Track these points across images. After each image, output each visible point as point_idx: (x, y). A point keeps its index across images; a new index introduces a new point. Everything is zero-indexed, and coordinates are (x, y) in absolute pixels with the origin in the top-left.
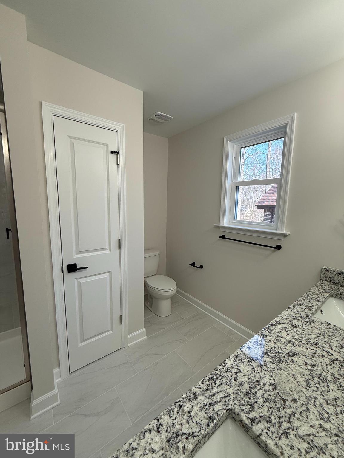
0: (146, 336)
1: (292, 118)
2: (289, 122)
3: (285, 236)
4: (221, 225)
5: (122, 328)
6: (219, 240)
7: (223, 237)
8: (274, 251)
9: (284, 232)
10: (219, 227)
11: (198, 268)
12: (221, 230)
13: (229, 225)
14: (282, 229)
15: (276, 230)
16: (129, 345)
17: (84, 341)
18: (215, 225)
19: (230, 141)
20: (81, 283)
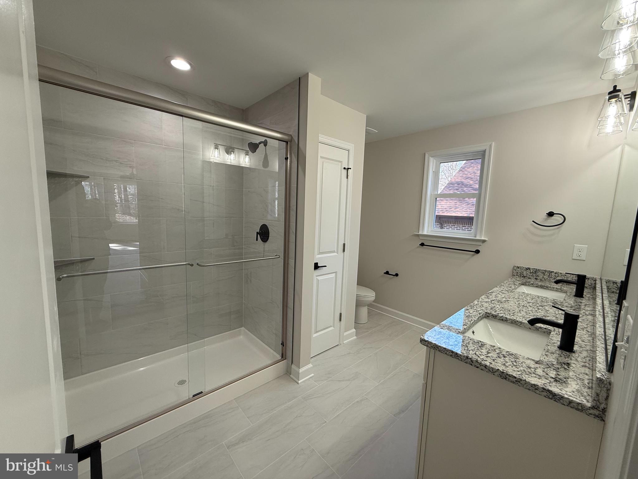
0: (356, 336)
1: (491, 146)
2: (488, 148)
3: (484, 241)
4: (420, 233)
5: (340, 325)
6: (418, 247)
7: (422, 244)
8: (473, 255)
9: (483, 238)
10: (418, 235)
11: (394, 275)
12: (421, 238)
13: (428, 233)
14: (481, 236)
15: (475, 237)
16: (344, 342)
17: (317, 332)
18: (415, 233)
19: (431, 157)
20: (318, 280)
